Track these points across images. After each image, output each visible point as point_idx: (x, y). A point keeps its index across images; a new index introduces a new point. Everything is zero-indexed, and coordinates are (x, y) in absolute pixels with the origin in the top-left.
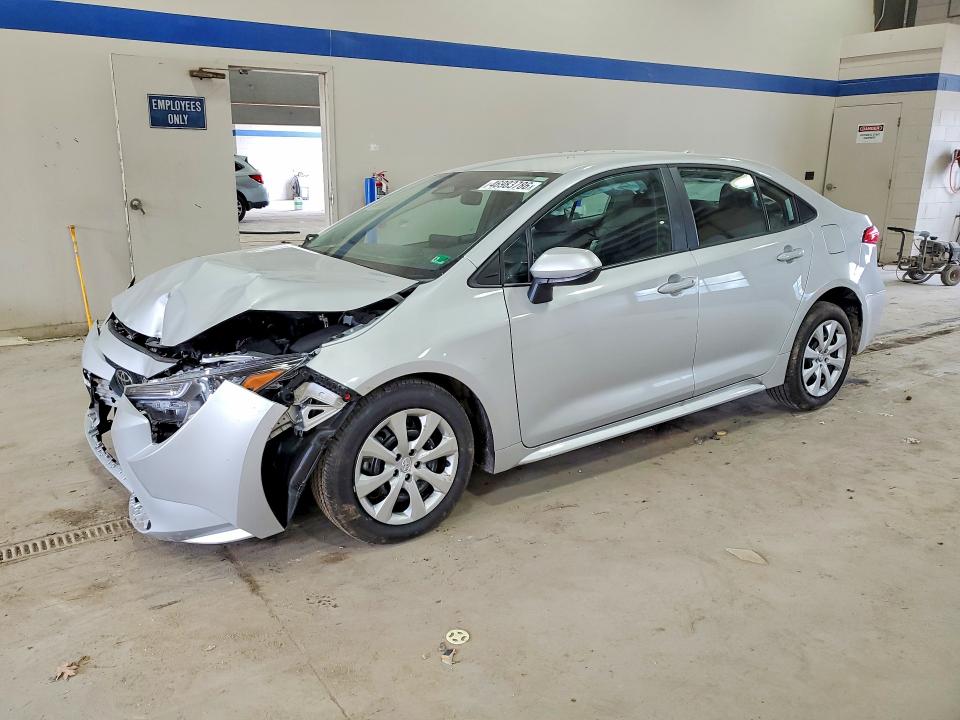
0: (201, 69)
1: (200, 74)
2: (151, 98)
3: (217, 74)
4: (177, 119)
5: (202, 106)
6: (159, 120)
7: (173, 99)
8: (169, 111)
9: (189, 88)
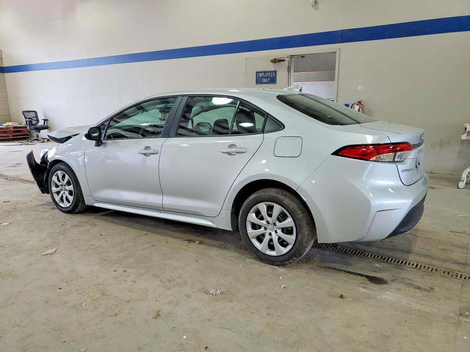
0: (275, 59)
1: (275, 61)
2: (257, 73)
3: (281, 60)
4: (265, 80)
5: (275, 74)
6: (259, 81)
7: (265, 72)
8: (263, 77)
9: (271, 67)
